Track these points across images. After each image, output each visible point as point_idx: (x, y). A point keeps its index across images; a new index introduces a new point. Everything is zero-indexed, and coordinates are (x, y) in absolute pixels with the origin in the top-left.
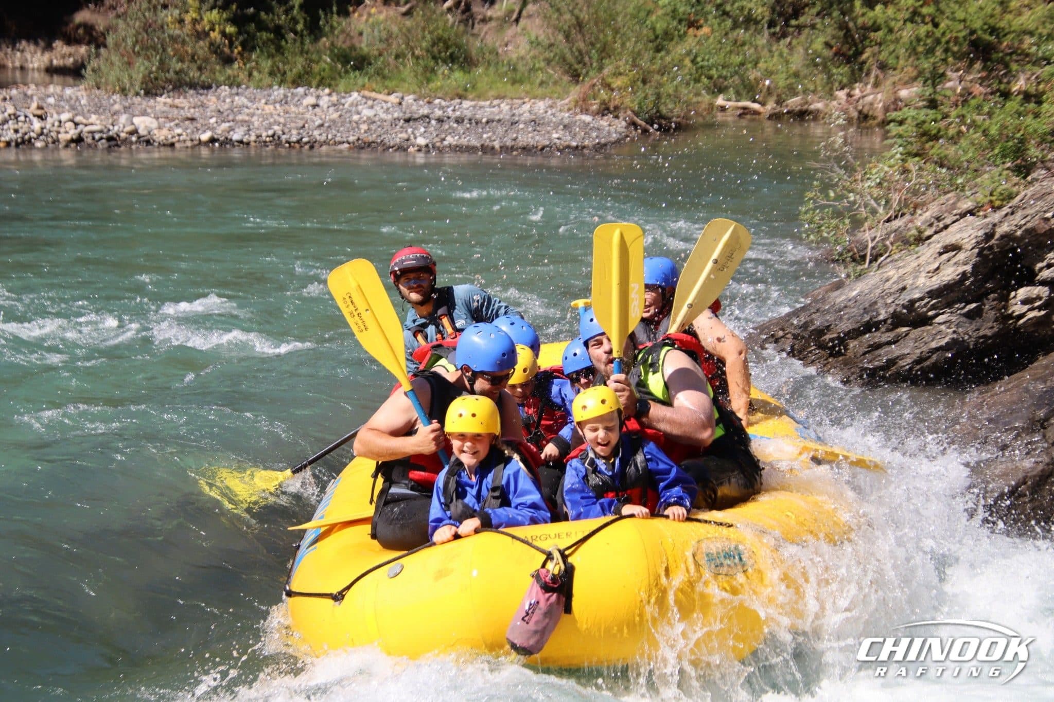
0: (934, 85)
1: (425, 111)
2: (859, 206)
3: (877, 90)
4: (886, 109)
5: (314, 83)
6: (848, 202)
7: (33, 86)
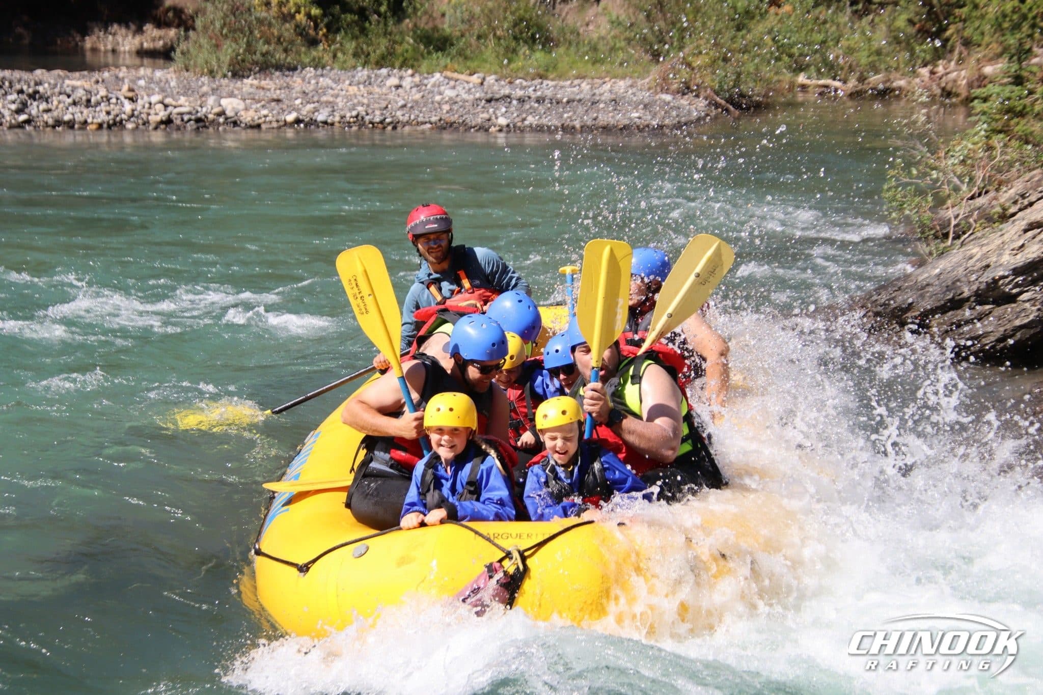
0: (1020, 62)
1: (506, 91)
2: (943, 184)
3: (961, 67)
4: (970, 85)
5: (397, 64)
6: (931, 180)
7: (124, 69)
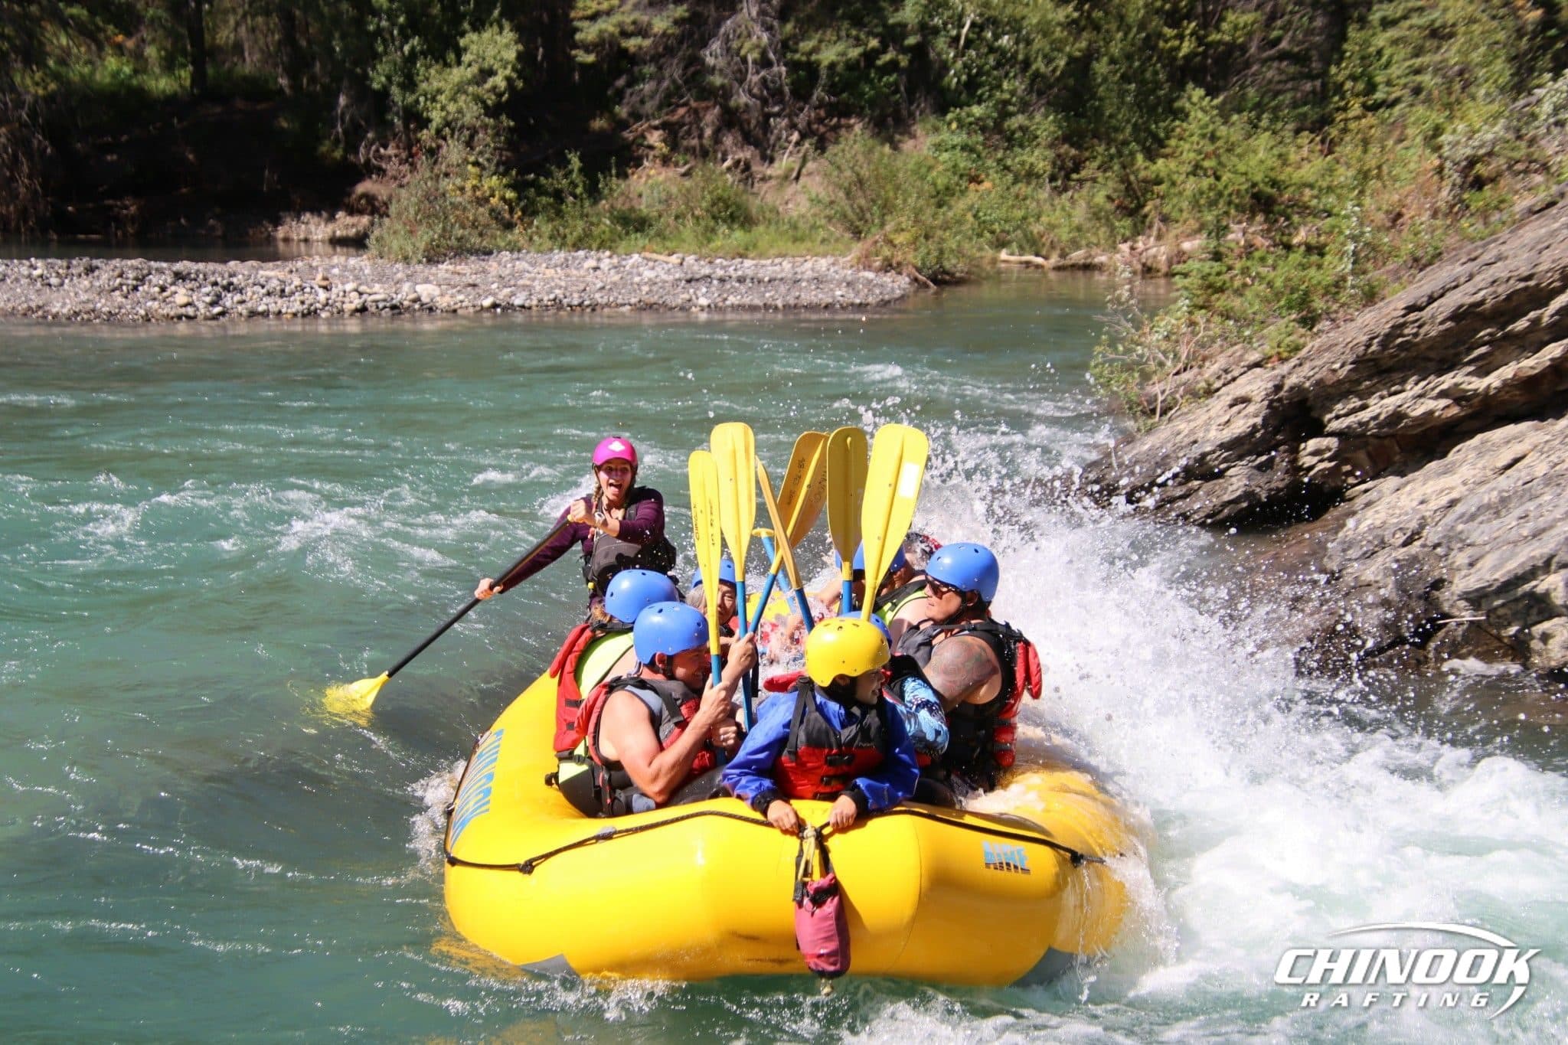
0: (1218, 238)
1: (707, 271)
2: (1148, 359)
3: (1160, 243)
4: (1170, 263)
5: (595, 246)
6: (1137, 356)
7: (317, 258)
